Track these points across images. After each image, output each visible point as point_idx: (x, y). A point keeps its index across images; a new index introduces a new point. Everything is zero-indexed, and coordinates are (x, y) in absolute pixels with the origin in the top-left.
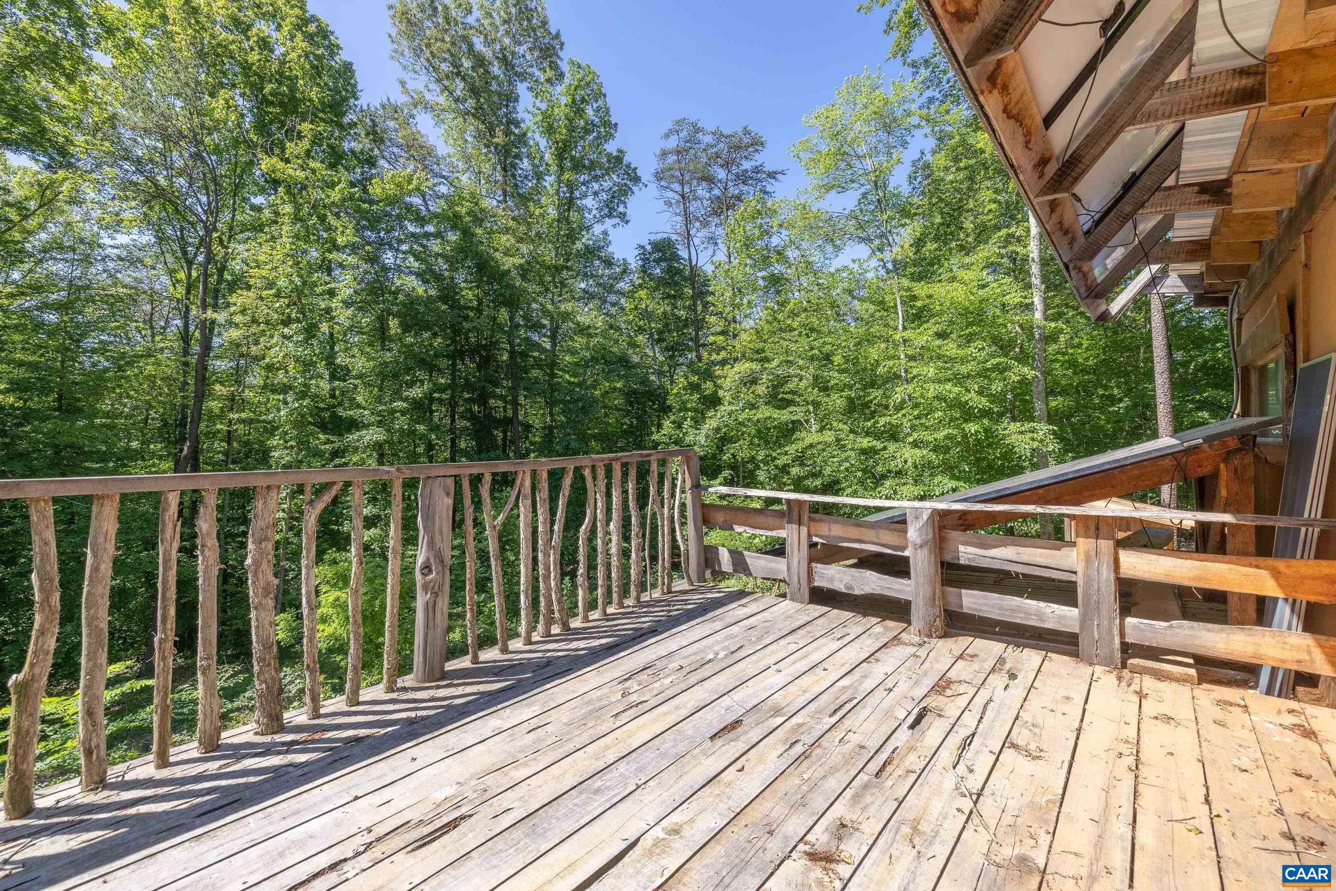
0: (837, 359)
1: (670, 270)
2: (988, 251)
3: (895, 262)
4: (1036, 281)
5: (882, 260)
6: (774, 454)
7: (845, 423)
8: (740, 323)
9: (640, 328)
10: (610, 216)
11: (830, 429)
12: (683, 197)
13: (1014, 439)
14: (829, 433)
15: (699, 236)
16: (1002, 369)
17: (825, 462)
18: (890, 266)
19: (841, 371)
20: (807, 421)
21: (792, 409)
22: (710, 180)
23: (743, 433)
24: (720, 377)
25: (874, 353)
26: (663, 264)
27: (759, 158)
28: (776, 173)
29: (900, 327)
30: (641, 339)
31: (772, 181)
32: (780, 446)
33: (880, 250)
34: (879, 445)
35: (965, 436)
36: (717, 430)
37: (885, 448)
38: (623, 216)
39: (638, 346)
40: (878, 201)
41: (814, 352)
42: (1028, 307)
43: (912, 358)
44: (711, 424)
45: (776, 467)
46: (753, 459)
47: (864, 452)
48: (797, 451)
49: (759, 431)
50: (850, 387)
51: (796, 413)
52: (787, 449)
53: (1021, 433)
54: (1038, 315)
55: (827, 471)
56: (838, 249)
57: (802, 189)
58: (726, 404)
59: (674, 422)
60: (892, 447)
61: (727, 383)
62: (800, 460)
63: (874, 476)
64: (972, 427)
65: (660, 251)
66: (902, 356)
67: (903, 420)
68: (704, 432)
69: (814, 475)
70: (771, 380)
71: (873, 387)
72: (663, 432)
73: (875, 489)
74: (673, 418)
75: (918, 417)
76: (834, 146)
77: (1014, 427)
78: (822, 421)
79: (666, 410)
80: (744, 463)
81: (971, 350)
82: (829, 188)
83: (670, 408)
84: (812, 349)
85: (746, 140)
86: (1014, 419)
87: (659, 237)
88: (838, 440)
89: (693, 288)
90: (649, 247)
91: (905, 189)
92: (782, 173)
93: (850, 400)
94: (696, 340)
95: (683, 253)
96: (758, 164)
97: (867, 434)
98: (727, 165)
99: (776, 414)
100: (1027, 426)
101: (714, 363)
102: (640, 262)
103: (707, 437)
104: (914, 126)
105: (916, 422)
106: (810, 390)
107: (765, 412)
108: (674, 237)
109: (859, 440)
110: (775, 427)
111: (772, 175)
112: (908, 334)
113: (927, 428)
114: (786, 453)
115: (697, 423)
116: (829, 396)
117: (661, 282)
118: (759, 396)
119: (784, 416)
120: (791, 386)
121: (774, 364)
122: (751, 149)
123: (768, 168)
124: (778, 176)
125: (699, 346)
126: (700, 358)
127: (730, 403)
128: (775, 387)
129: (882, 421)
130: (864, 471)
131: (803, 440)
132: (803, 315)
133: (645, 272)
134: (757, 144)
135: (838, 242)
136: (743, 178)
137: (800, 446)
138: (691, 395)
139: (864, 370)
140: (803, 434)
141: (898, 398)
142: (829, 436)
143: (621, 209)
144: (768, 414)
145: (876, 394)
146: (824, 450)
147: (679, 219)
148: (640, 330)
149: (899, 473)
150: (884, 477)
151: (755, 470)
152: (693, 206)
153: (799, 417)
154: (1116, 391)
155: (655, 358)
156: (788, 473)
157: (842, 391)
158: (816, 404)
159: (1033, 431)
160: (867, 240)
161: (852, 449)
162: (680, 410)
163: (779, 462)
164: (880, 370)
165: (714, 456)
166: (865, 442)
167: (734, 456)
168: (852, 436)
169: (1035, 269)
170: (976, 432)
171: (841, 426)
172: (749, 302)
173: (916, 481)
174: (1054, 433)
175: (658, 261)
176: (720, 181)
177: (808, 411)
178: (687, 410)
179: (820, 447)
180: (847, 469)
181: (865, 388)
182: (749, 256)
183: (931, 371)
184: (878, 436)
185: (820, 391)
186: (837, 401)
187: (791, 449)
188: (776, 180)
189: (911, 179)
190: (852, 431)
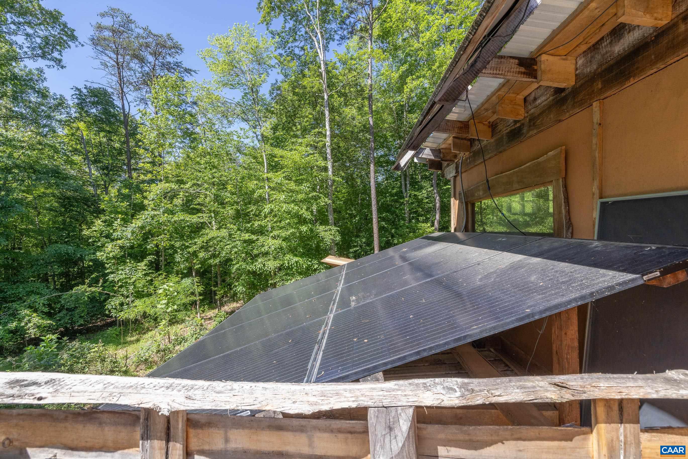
0: (229, 187)
1: (106, 112)
2: (309, 139)
3: (262, 135)
4: (329, 156)
5: (255, 133)
6: (187, 244)
7: (234, 225)
8: (163, 158)
9: (76, 150)
10: (43, 56)
11: (225, 228)
12: (118, 64)
13: (322, 234)
14: (225, 231)
15: (131, 96)
16: (316, 198)
17: (222, 249)
18: (259, 137)
19: (232, 194)
20: (210, 223)
21: (200, 215)
22: (142, 60)
23: (164, 230)
24: (146, 191)
25: (252, 185)
26: (99, 107)
27: (179, 58)
28: (190, 70)
29: (266, 171)
30: (77, 158)
31: (189, 75)
32: (192, 238)
33: (255, 128)
34: (254, 237)
35: (300, 233)
36: (142, 228)
37: (257, 240)
38: (59, 62)
39: (76, 164)
40: (254, 99)
41: (215, 179)
42: (325, 169)
43: (273, 189)
44: (137, 223)
45: (189, 253)
46: (172, 247)
47: (245, 241)
48: (203, 242)
49: (176, 229)
50: (237, 203)
51: (204, 217)
52: (196, 240)
53: (326, 231)
54: (330, 173)
55: (223, 254)
56: (230, 123)
57: (207, 80)
58: (150, 209)
59: (105, 222)
60: (262, 239)
61: (151, 196)
62: (205, 247)
63: (251, 255)
64: (304, 228)
65: (96, 96)
66: (267, 187)
67: (267, 223)
68: (130, 229)
69: (214, 256)
70: (186, 196)
71: (250, 204)
72: (94, 228)
73: (252, 263)
74: (103, 218)
75: (276, 222)
76: (227, 59)
77: (322, 228)
78: (220, 223)
79: (99, 212)
80: (165, 249)
81: (302, 187)
82: (225, 85)
83: (103, 211)
84: (214, 178)
85: (169, 43)
86: (321, 224)
87: (96, 86)
88: (230, 235)
89: (126, 129)
90: (84, 91)
91: (268, 98)
92: (195, 71)
93: (237, 211)
94: (129, 165)
95: (118, 103)
96: (179, 61)
97: (248, 231)
98: (155, 54)
99: (188, 217)
100: (328, 228)
101: (143, 182)
102: (76, 101)
103: (133, 233)
104: (273, 66)
105: (275, 225)
106: (212, 203)
107: (180, 216)
108: (110, 90)
109: (243, 235)
110: (188, 226)
111: (188, 71)
112: (270, 175)
113: (281, 228)
114: (195, 244)
115: (125, 221)
116: (224, 208)
117: (97, 120)
118: (176, 205)
119: (194, 219)
120: (199, 200)
121: (187, 186)
122: (173, 50)
123: (185, 65)
124: (192, 73)
125: (130, 170)
126: (131, 177)
127: (153, 209)
128: (188, 201)
129: (256, 224)
130: (247, 253)
131: (207, 234)
132: (208, 157)
133: (82, 109)
134: (177, 48)
135: (230, 119)
136: (168, 67)
137: (205, 238)
138: (122, 202)
139: (246, 194)
140: (207, 231)
141: (267, 210)
142: (224, 233)
143: (56, 54)
144: (182, 218)
145: (253, 208)
146: (221, 241)
147: (115, 79)
148: (75, 151)
149: (266, 254)
150: (257, 256)
151: (174, 254)
152: (126, 73)
153: (205, 220)
154: (354, 212)
155: (90, 174)
156: (197, 257)
157: (233, 205)
158: (216, 213)
159: (330, 230)
160: (247, 120)
161: (240, 240)
162: (111, 212)
163: (190, 250)
164: (256, 195)
165: (140, 246)
166: (247, 236)
167: (157, 246)
168: (238, 232)
169: (329, 151)
170: (306, 231)
171: (232, 226)
172: (170, 144)
173: (275, 258)
174: (338, 231)
175: (94, 104)
176: (150, 63)
177: (211, 216)
178: (117, 213)
179: (218, 239)
180: (236, 253)
181: (246, 204)
182: (171, 114)
183: (282, 197)
184: (253, 232)
185: (219, 205)
186: (230, 211)
187: (199, 241)
188: (191, 75)
189: (271, 93)
190: (239, 229)
